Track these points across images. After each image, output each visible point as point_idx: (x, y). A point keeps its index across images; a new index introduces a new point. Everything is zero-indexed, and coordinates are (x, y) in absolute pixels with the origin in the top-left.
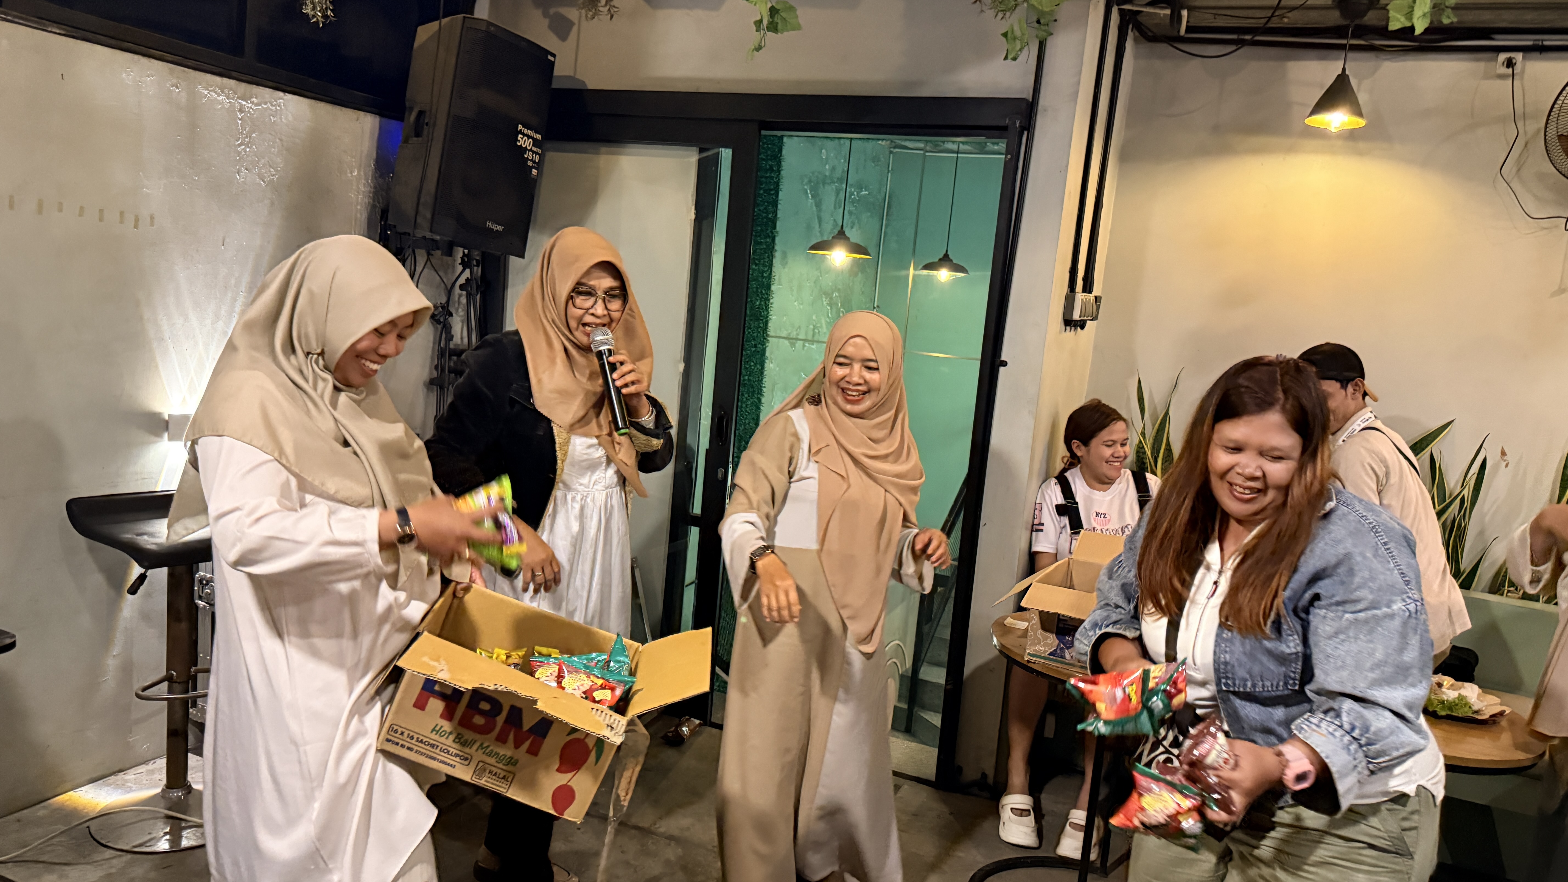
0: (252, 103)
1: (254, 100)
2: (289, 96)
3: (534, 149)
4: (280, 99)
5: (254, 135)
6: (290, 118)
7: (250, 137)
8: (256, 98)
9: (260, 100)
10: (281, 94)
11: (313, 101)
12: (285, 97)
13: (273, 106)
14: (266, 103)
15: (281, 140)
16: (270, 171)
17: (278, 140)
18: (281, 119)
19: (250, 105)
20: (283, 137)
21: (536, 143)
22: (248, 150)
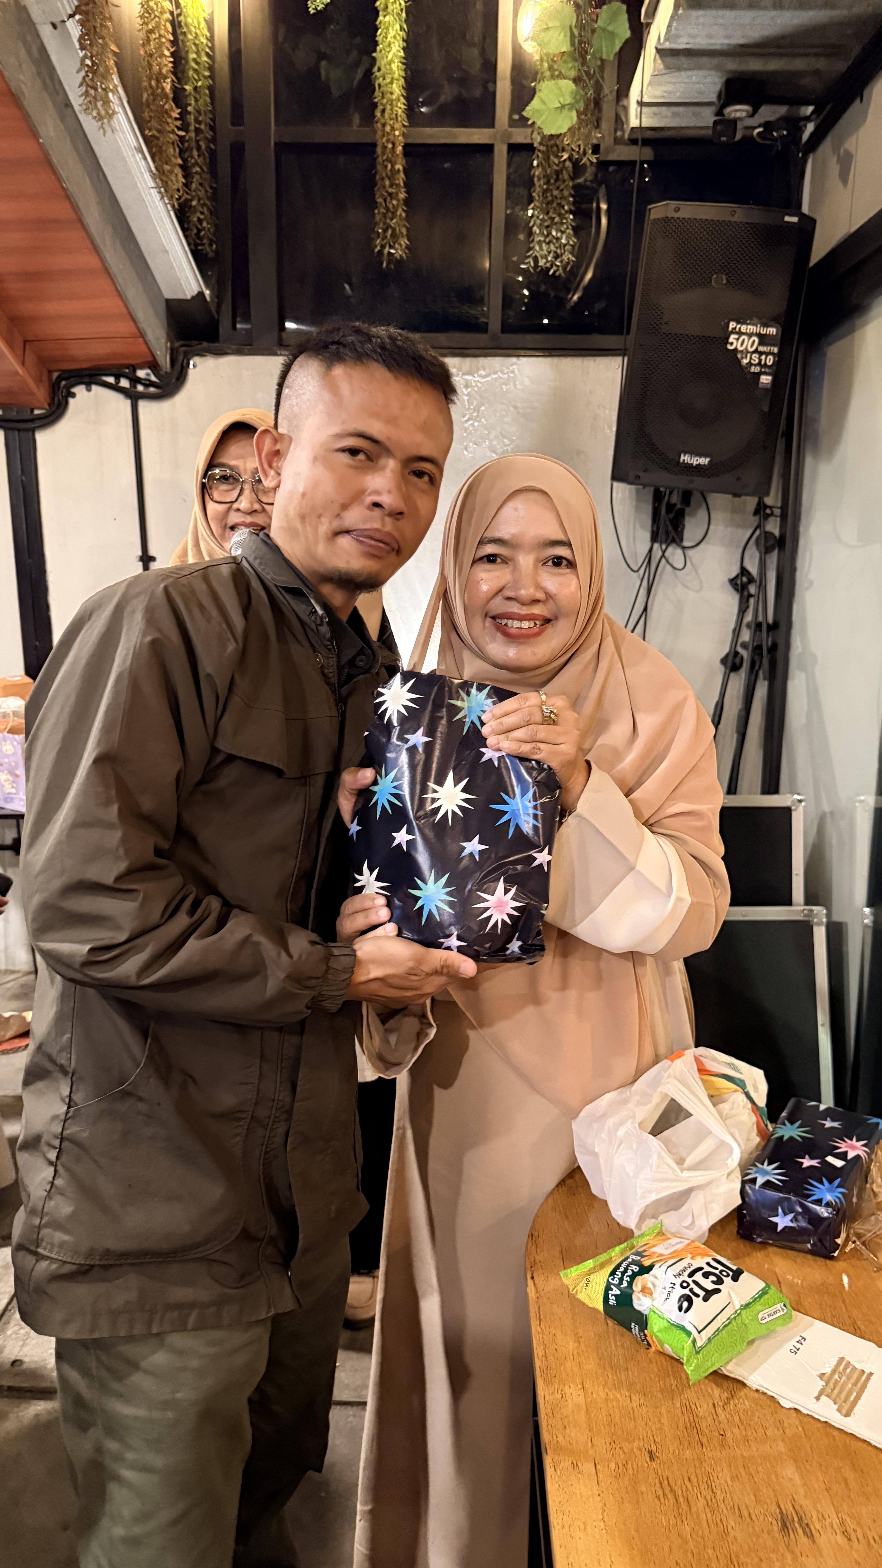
0: (480, 376)
1: (482, 372)
2: (523, 360)
3: (761, 349)
4: (512, 365)
5: (483, 408)
6: (527, 382)
7: (478, 411)
8: (484, 369)
9: (488, 371)
10: (514, 360)
11: (555, 360)
12: (519, 362)
13: (503, 373)
14: (495, 373)
15: (516, 407)
16: (503, 442)
17: (511, 409)
18: (515, 386)
19: (476, 379)
20: (519, 405)
21: (763, 339)
22: (476, 424)
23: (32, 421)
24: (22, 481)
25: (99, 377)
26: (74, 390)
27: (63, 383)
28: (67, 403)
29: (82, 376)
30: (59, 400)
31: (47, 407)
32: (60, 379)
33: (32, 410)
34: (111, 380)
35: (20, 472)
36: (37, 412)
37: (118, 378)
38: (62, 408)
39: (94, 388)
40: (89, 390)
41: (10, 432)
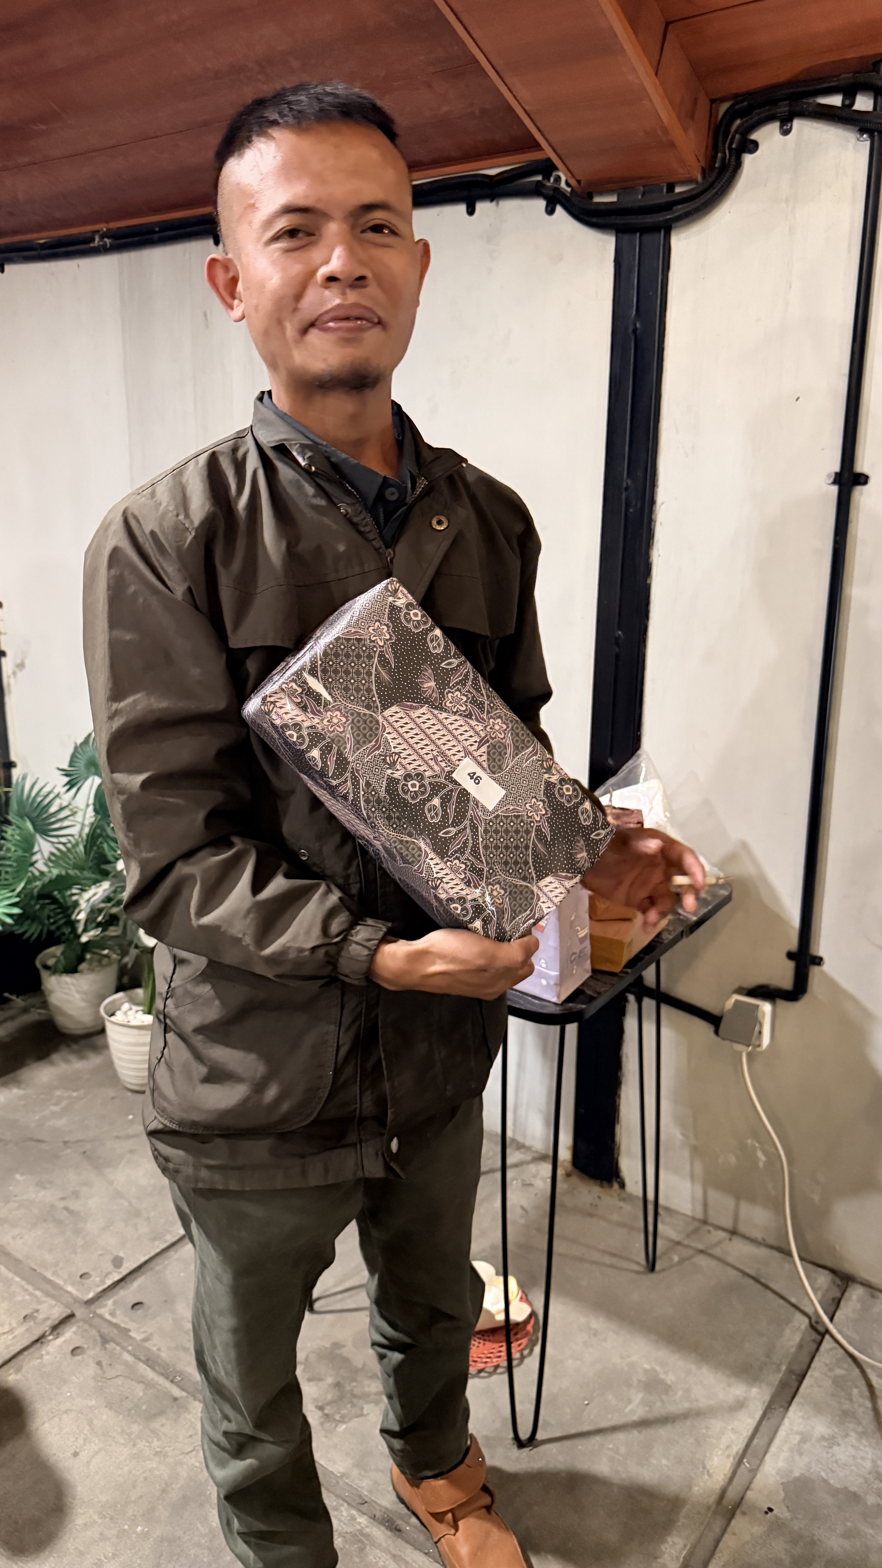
23: (668, 207)
24: (635, 330)
25: (811, 100)
26: (754, 136)
27: (738, 122)
28: (739, 164)
29: (774, 102)
30: (724, 158)
31: (699, 178)
32: (731, 115)
33: (671, 187)
34: (836, 100)
35: (634, 312)
36: (678, 190)
37: (850, 94)
38: (728, 175)
39: (797, 123)
40: (786, 132)
41: (626, 238)
